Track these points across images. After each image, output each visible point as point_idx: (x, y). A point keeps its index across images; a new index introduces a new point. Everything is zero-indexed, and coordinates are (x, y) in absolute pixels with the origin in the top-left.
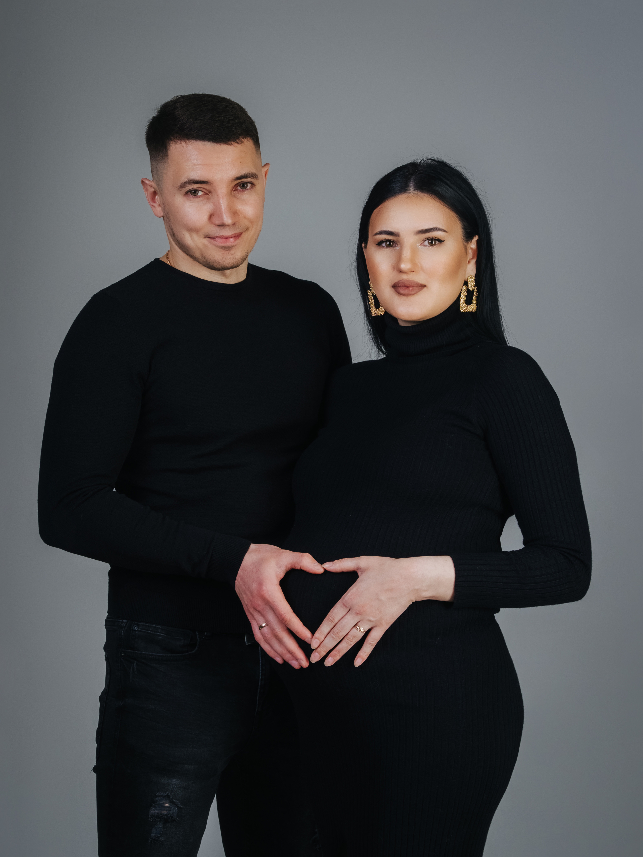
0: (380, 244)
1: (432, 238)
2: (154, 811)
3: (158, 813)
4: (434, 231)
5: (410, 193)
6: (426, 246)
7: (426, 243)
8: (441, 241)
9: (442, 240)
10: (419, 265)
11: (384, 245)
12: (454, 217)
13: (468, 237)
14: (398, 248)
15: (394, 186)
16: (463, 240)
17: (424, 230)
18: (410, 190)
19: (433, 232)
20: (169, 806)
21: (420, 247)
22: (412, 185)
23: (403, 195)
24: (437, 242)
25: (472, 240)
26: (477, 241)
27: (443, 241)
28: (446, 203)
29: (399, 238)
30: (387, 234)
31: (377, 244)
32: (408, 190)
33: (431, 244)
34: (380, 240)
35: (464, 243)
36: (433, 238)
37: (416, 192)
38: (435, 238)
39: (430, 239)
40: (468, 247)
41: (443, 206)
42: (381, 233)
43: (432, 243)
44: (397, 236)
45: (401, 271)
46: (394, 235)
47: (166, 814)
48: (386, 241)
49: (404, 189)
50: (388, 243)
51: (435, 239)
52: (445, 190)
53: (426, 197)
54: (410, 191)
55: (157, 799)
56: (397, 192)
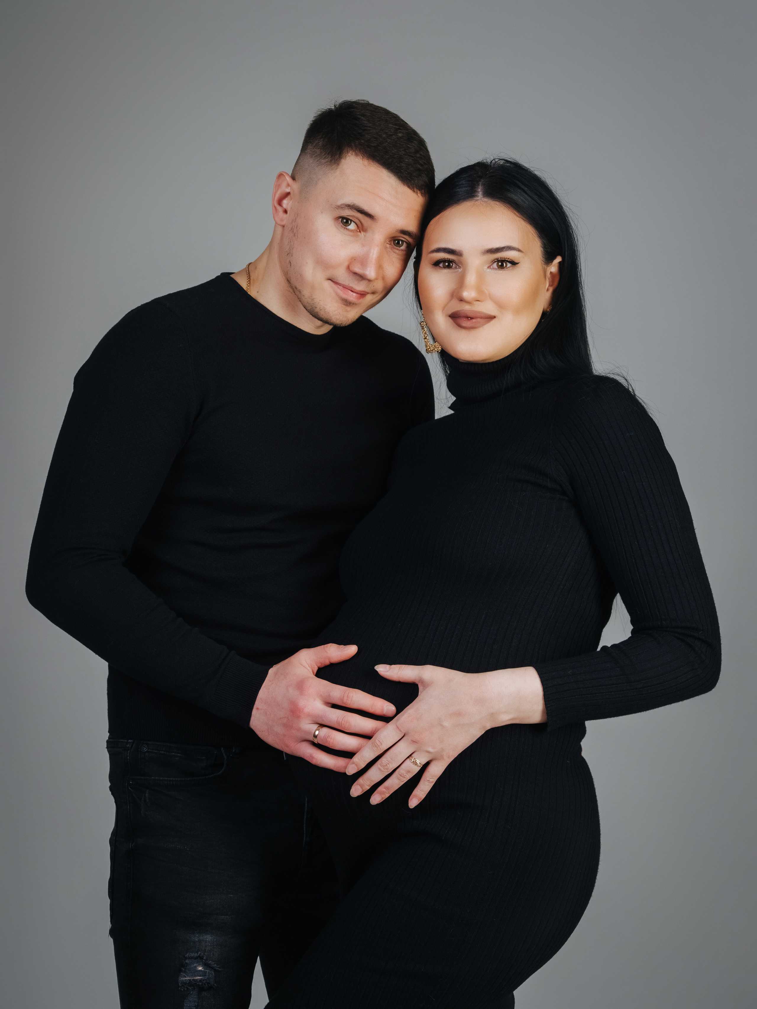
0: (436, 264)
1: (503, 259)
2: (185, 978)
3: (190, 980)
4: (506, 250)
5: (477, 200)
6: (496, 269)
7: (495, 265)
8: (514, 263)
9: (516, 261)
10: (487, 292)
11: (441, 265)
12: (531, 233)
13: (549, 258)
14: (460, 270)
15: (459, 191)
16: (542, 262)
17: (494, 249)
18: (478, 196)
19: (505, 252)
20: (203, 970)
21: (488, 270)
22: (480, 191)
23: (468, 202)
24: (509, 265)
25: (552, 262)
26: (560, 263)
27: (517, 263)
28: (522, 214)
29: (462, 258)
30: (447, 253)
31: (433, 264)
32: (474, 197)
33: (501, 267)
34: (438, 259)
35: (544, 266)
36: (505, 259)
37: (485, 200)
38: (507, 259)
39: (501, 260)
40: (547, 270)
41: (518, 219)
42: (439, 250)
43: (502, 265)
44: (459, 256)
45: (461, 300)
46: (456, 254)
47: (201, 981)
48: (444, 261)
49: (470, 195)
50: (447, 264)
51: (507, 261)
52: (522, 198)
53: (497, 206)
54: (478, 198)
55: (187, 961)
56: (462, 198)
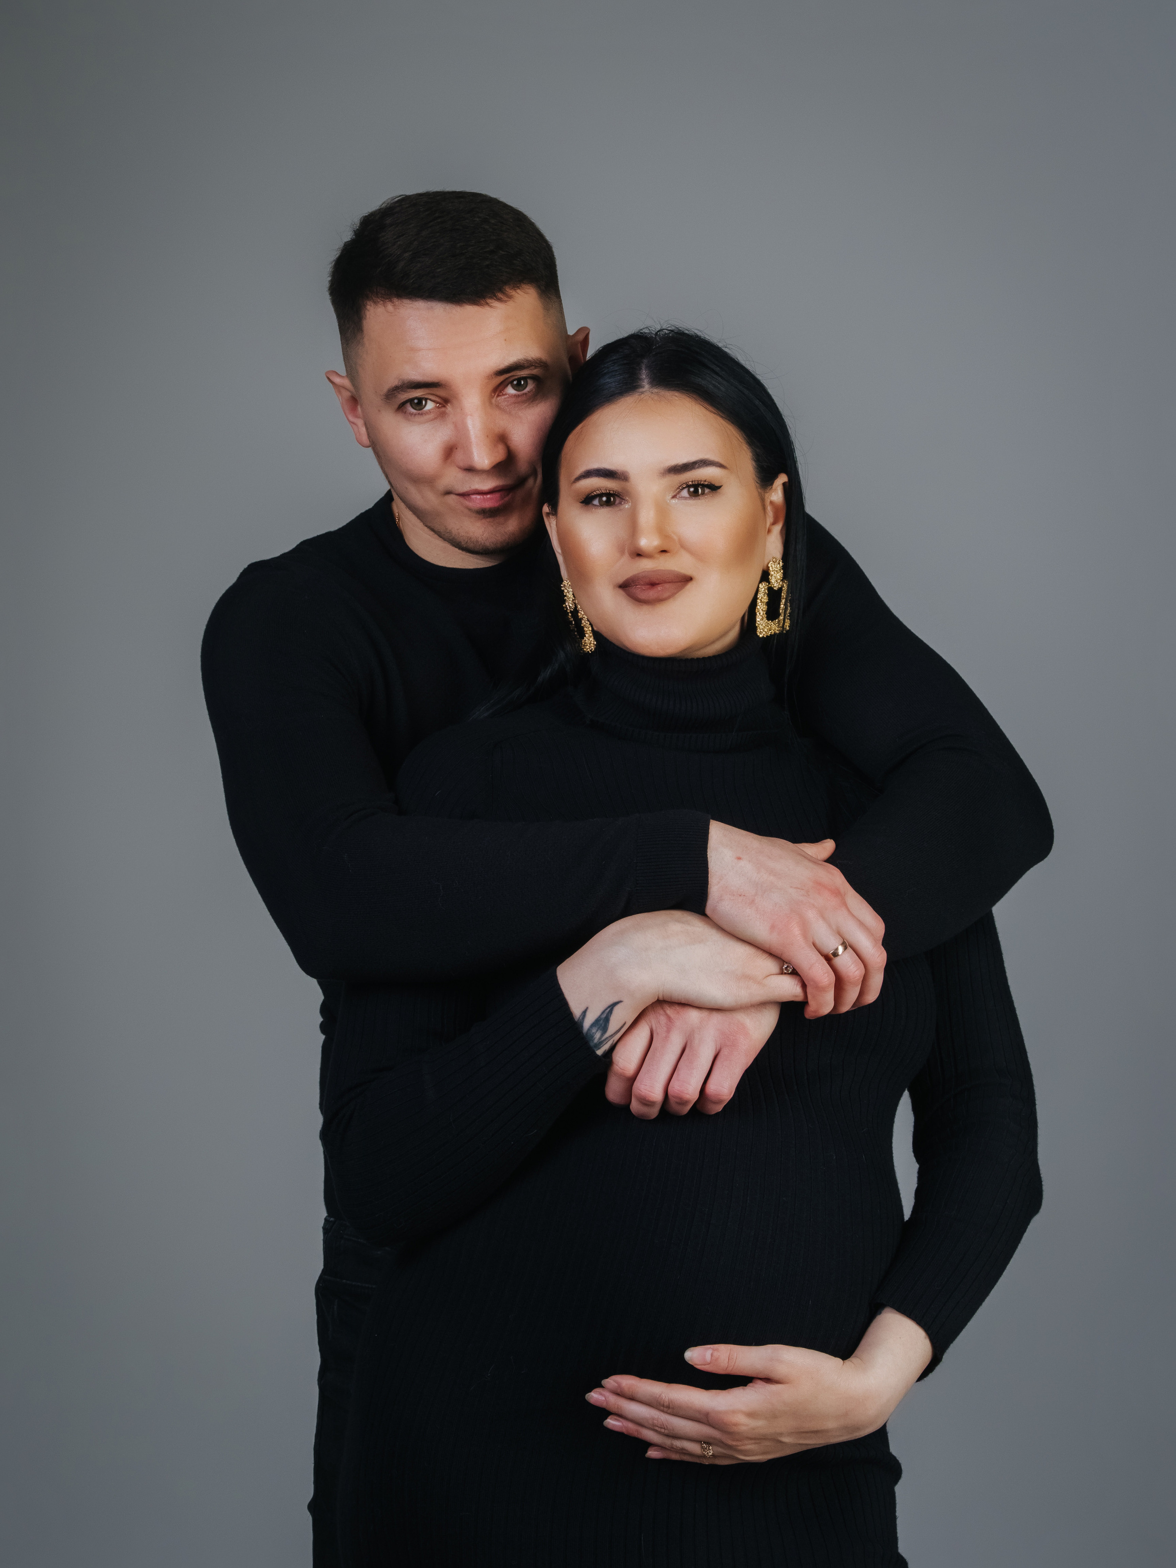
0: (587, 500)
1: (696, 483)
4: (699, 467)
5: (642, 393)
6: (685, 498)
7: (685, 493)
8: (713, 488)
9: (717, 484)
10: (675, 537)
11: (595, 502)
12: (736, 437)
13: (766, 478)
14: (626, 508)
15: (608, 382)
16: (756, 484)
17: (680, 466)
18: (643, 387)
19: (697, 470)
21: (674, 501)
22: (644, 375)
23: (629, 398)
24: (707, 490)
25: (772, 484)
26: (784, 484)
27: (719, 487)
28: (718, 408)
29: (627, 486)
30: (603, 477)
31: (581, 501)
32: (638, 388)
33: (695, 494)
34: (588, 492)
35: (759, 490)
36: (699, 482)
37: (656, 390)
38: (702, 482)
39: (693, 485)
40: (766, 498)
42: (588, 474)
43: (696, 491)
44: (624, 481)
45: (639, 554)
46: (617, 478)
48: (600, 493)
49: (629, 386)
50: (604, 499)
51: (701, 485)
52: (714, 382)
53: (677, 398)
54: (644, 390)
56: (617, 391)
